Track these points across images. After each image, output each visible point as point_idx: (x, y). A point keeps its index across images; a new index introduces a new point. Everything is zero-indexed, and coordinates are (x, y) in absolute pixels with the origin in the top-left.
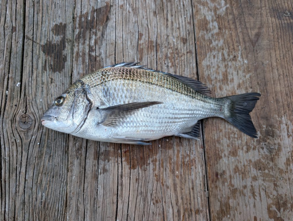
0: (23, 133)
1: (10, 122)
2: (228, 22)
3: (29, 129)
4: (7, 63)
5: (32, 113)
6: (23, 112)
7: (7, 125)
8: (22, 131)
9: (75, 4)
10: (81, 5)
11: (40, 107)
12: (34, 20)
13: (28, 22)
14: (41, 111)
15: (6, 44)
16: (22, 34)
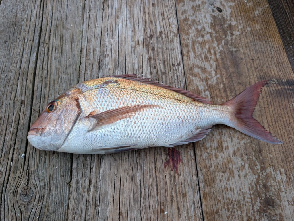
0: (24, 206)
1: (12, 195)
2: (220, 91)
3: (29, 202)
4: (14, 135)
5: (34, 185)
6: (25, 184)
7: (9, 198)
8: (23, 204)
9: (79, 78)
10: (85, 78)
11: (41, 178)
12: (41, 93)
13: (36, 95)
14: (43, 182)
15: (14, 117)
16: (30, 107)
